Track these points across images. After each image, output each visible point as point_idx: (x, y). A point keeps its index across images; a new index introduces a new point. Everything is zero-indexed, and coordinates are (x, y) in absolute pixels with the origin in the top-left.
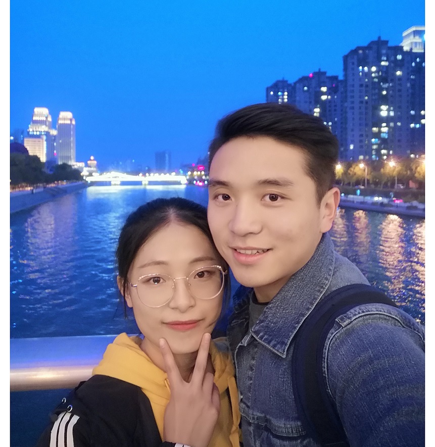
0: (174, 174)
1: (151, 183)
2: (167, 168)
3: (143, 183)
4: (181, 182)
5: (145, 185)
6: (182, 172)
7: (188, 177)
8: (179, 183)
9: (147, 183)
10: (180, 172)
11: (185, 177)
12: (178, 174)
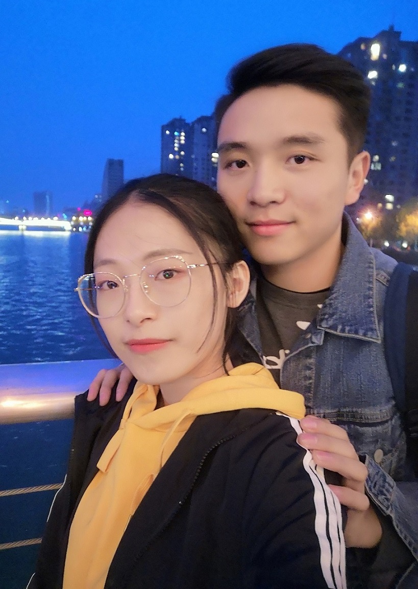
0: (56, 218)
1: (29, 228)
2: (48, 212)
3: (20, 227)
4: (65, 228)
5: (22, 230)
6: (65, 216)
7: (72, 223)
8: (62, 229)
9: (24, 227)
10: (63, 217)
11: (68, 223)
12: (61, 218)
